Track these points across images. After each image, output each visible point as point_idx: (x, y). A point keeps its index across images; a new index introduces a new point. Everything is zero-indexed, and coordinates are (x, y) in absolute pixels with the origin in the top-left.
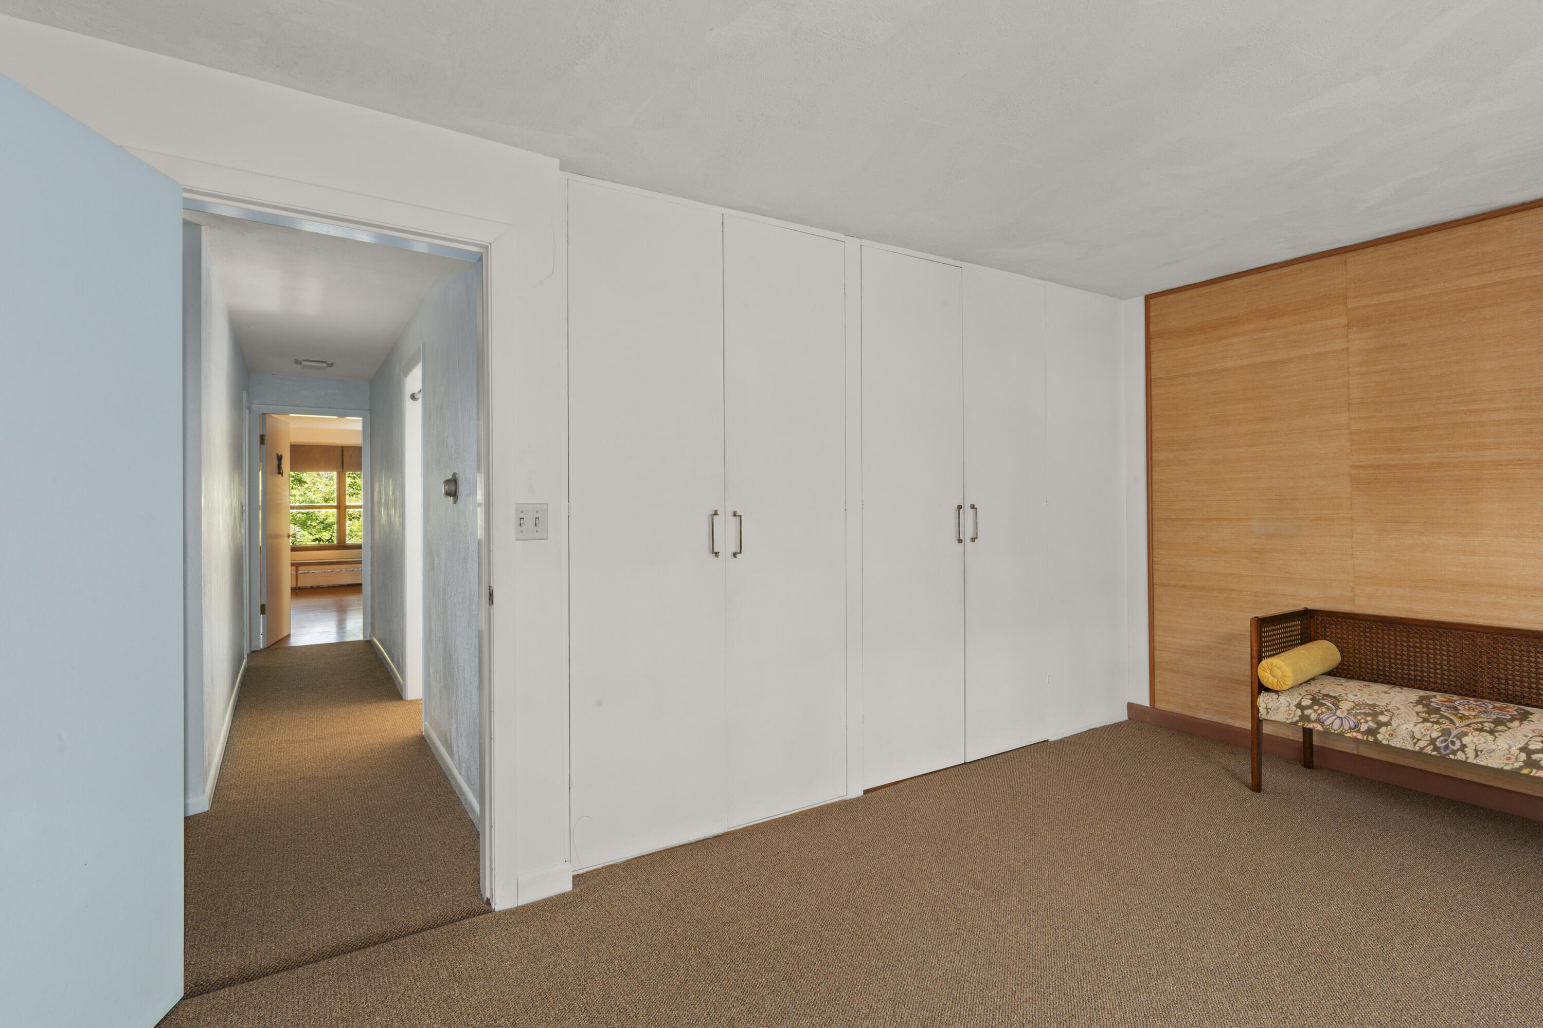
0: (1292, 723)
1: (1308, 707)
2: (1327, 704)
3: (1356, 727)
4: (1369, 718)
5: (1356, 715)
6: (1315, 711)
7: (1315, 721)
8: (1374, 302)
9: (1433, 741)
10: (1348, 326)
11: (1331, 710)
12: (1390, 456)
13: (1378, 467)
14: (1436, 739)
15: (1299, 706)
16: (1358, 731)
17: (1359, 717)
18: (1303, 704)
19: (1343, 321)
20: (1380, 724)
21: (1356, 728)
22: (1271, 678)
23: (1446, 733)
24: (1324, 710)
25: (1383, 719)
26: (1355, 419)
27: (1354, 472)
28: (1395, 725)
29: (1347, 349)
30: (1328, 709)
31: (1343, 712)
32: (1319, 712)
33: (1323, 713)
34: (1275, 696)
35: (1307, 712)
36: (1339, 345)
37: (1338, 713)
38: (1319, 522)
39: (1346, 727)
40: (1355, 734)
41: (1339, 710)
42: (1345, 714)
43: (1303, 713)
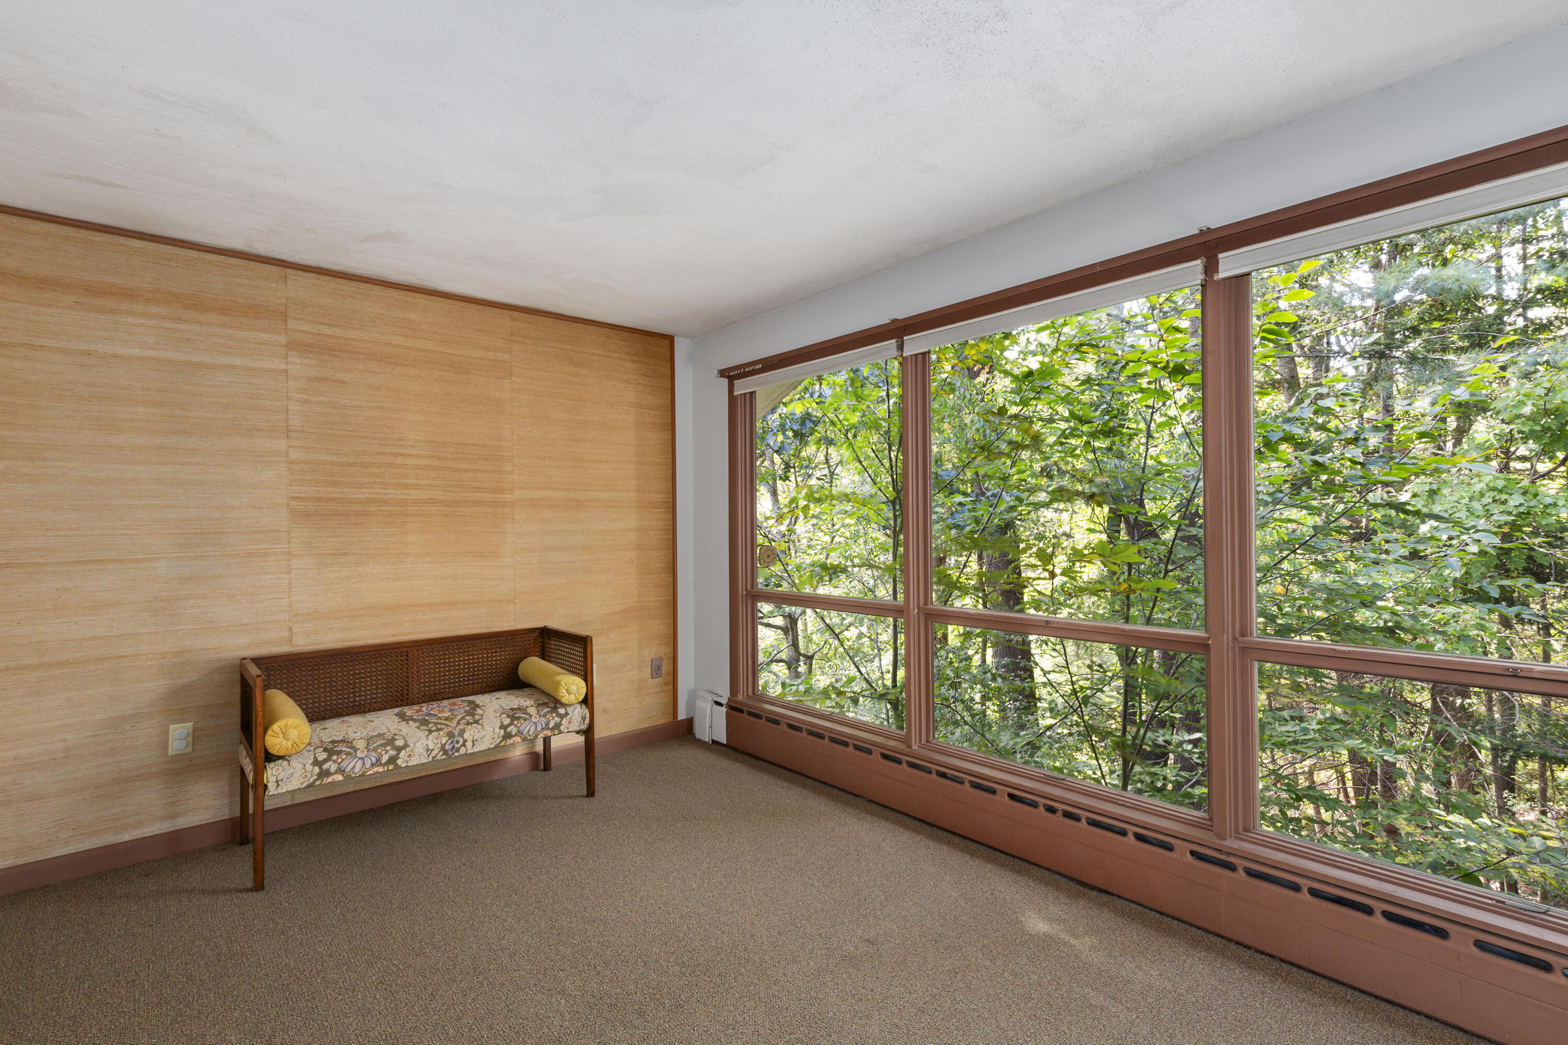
0: (308, 786)
1: (325, 761)
2: (344, 749)
3: (377, 761)
4: (388, 748)
5: (375, 750)
6: (335, 761)
7: (336, 772)
8: (315, 331)
9: (443, 748)
10: (287, 346)
11: (351, 754)
12: (330, 489)
13: (319, 499)
14: (445, 744)
15: (316, 763)
16: (380, 765)
17: (379, 751)
18: (320, 759)
19: (283, 340)
20: (399, 749)
21: (378, 763)
22: (285, 742)
23: (450, 735)
24: (344, 757)
25: (400, 743)
26: (294, 447)
27: (293, 503)
28: (412, 745)
29: (287, 371)
30: (348, 754)
31: (363, 752)
32: (340, 760)
33: (343, 760)
34: (285, 763)
35: (325, 767)
36: (276, 364)
37: (359, 754)
38: (253, 559)
39: (368, 765)
40: (376, 769)
41: (358, 752)
42: (366, 753)
43: (321, 768)
